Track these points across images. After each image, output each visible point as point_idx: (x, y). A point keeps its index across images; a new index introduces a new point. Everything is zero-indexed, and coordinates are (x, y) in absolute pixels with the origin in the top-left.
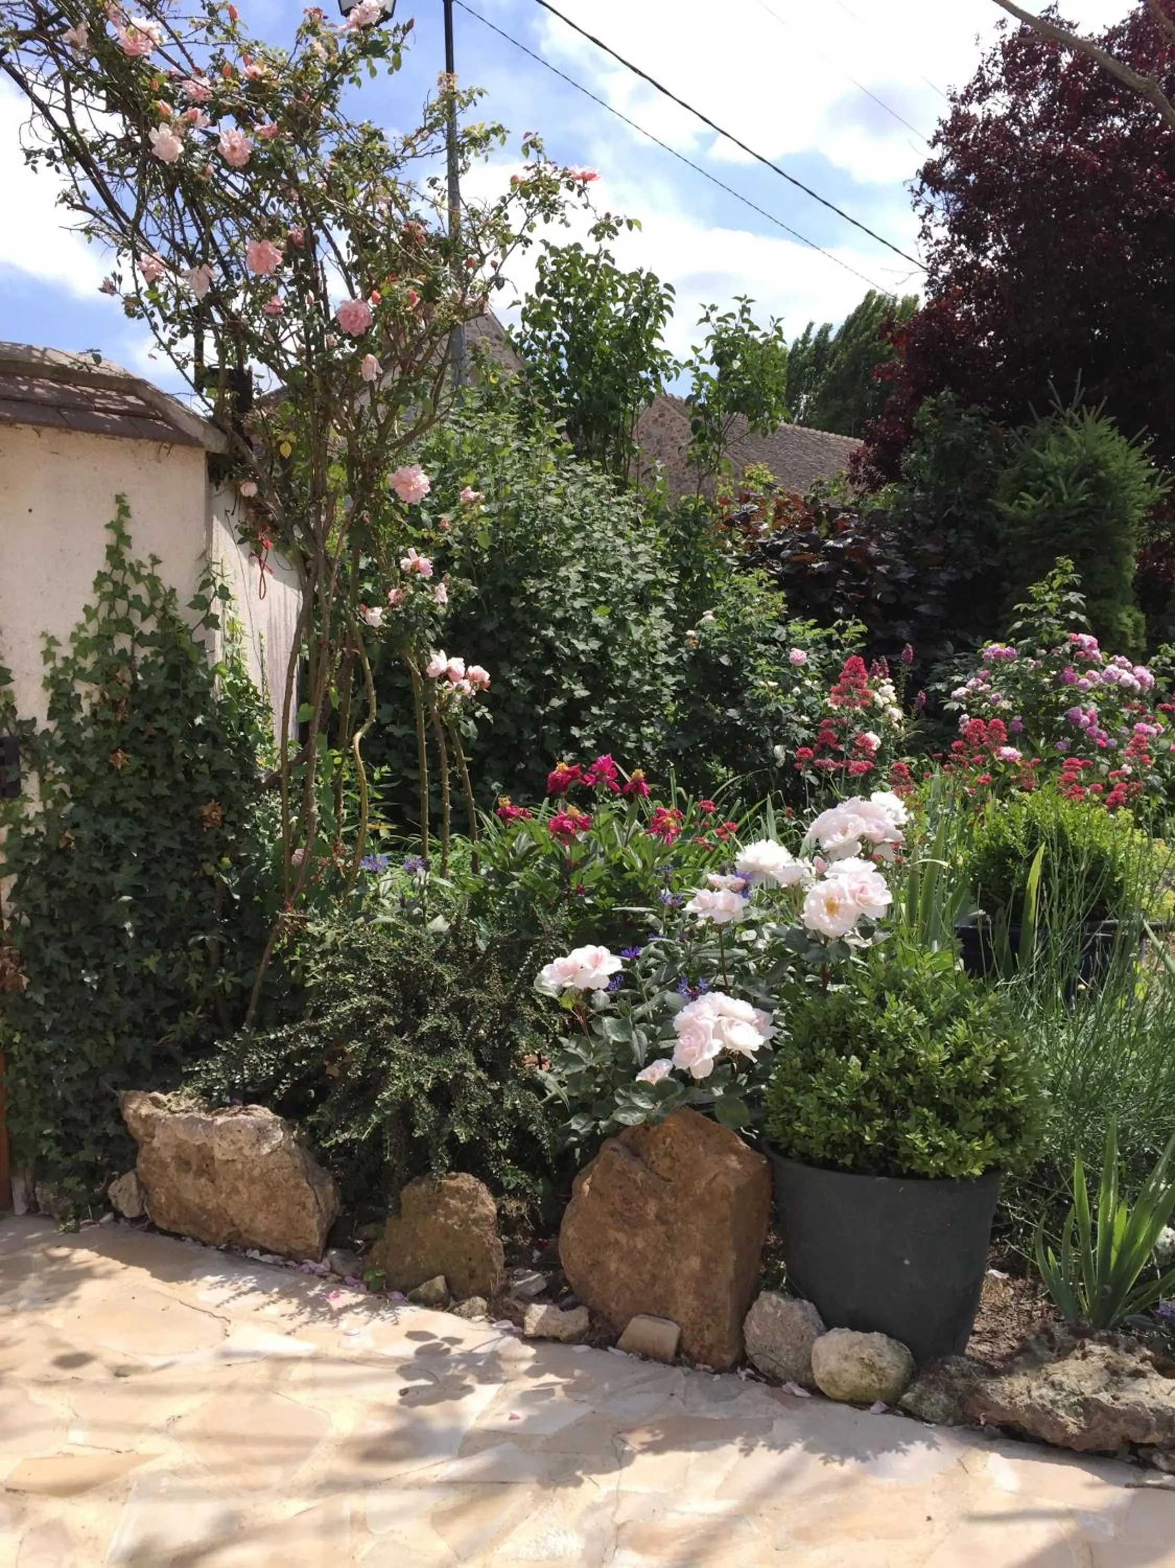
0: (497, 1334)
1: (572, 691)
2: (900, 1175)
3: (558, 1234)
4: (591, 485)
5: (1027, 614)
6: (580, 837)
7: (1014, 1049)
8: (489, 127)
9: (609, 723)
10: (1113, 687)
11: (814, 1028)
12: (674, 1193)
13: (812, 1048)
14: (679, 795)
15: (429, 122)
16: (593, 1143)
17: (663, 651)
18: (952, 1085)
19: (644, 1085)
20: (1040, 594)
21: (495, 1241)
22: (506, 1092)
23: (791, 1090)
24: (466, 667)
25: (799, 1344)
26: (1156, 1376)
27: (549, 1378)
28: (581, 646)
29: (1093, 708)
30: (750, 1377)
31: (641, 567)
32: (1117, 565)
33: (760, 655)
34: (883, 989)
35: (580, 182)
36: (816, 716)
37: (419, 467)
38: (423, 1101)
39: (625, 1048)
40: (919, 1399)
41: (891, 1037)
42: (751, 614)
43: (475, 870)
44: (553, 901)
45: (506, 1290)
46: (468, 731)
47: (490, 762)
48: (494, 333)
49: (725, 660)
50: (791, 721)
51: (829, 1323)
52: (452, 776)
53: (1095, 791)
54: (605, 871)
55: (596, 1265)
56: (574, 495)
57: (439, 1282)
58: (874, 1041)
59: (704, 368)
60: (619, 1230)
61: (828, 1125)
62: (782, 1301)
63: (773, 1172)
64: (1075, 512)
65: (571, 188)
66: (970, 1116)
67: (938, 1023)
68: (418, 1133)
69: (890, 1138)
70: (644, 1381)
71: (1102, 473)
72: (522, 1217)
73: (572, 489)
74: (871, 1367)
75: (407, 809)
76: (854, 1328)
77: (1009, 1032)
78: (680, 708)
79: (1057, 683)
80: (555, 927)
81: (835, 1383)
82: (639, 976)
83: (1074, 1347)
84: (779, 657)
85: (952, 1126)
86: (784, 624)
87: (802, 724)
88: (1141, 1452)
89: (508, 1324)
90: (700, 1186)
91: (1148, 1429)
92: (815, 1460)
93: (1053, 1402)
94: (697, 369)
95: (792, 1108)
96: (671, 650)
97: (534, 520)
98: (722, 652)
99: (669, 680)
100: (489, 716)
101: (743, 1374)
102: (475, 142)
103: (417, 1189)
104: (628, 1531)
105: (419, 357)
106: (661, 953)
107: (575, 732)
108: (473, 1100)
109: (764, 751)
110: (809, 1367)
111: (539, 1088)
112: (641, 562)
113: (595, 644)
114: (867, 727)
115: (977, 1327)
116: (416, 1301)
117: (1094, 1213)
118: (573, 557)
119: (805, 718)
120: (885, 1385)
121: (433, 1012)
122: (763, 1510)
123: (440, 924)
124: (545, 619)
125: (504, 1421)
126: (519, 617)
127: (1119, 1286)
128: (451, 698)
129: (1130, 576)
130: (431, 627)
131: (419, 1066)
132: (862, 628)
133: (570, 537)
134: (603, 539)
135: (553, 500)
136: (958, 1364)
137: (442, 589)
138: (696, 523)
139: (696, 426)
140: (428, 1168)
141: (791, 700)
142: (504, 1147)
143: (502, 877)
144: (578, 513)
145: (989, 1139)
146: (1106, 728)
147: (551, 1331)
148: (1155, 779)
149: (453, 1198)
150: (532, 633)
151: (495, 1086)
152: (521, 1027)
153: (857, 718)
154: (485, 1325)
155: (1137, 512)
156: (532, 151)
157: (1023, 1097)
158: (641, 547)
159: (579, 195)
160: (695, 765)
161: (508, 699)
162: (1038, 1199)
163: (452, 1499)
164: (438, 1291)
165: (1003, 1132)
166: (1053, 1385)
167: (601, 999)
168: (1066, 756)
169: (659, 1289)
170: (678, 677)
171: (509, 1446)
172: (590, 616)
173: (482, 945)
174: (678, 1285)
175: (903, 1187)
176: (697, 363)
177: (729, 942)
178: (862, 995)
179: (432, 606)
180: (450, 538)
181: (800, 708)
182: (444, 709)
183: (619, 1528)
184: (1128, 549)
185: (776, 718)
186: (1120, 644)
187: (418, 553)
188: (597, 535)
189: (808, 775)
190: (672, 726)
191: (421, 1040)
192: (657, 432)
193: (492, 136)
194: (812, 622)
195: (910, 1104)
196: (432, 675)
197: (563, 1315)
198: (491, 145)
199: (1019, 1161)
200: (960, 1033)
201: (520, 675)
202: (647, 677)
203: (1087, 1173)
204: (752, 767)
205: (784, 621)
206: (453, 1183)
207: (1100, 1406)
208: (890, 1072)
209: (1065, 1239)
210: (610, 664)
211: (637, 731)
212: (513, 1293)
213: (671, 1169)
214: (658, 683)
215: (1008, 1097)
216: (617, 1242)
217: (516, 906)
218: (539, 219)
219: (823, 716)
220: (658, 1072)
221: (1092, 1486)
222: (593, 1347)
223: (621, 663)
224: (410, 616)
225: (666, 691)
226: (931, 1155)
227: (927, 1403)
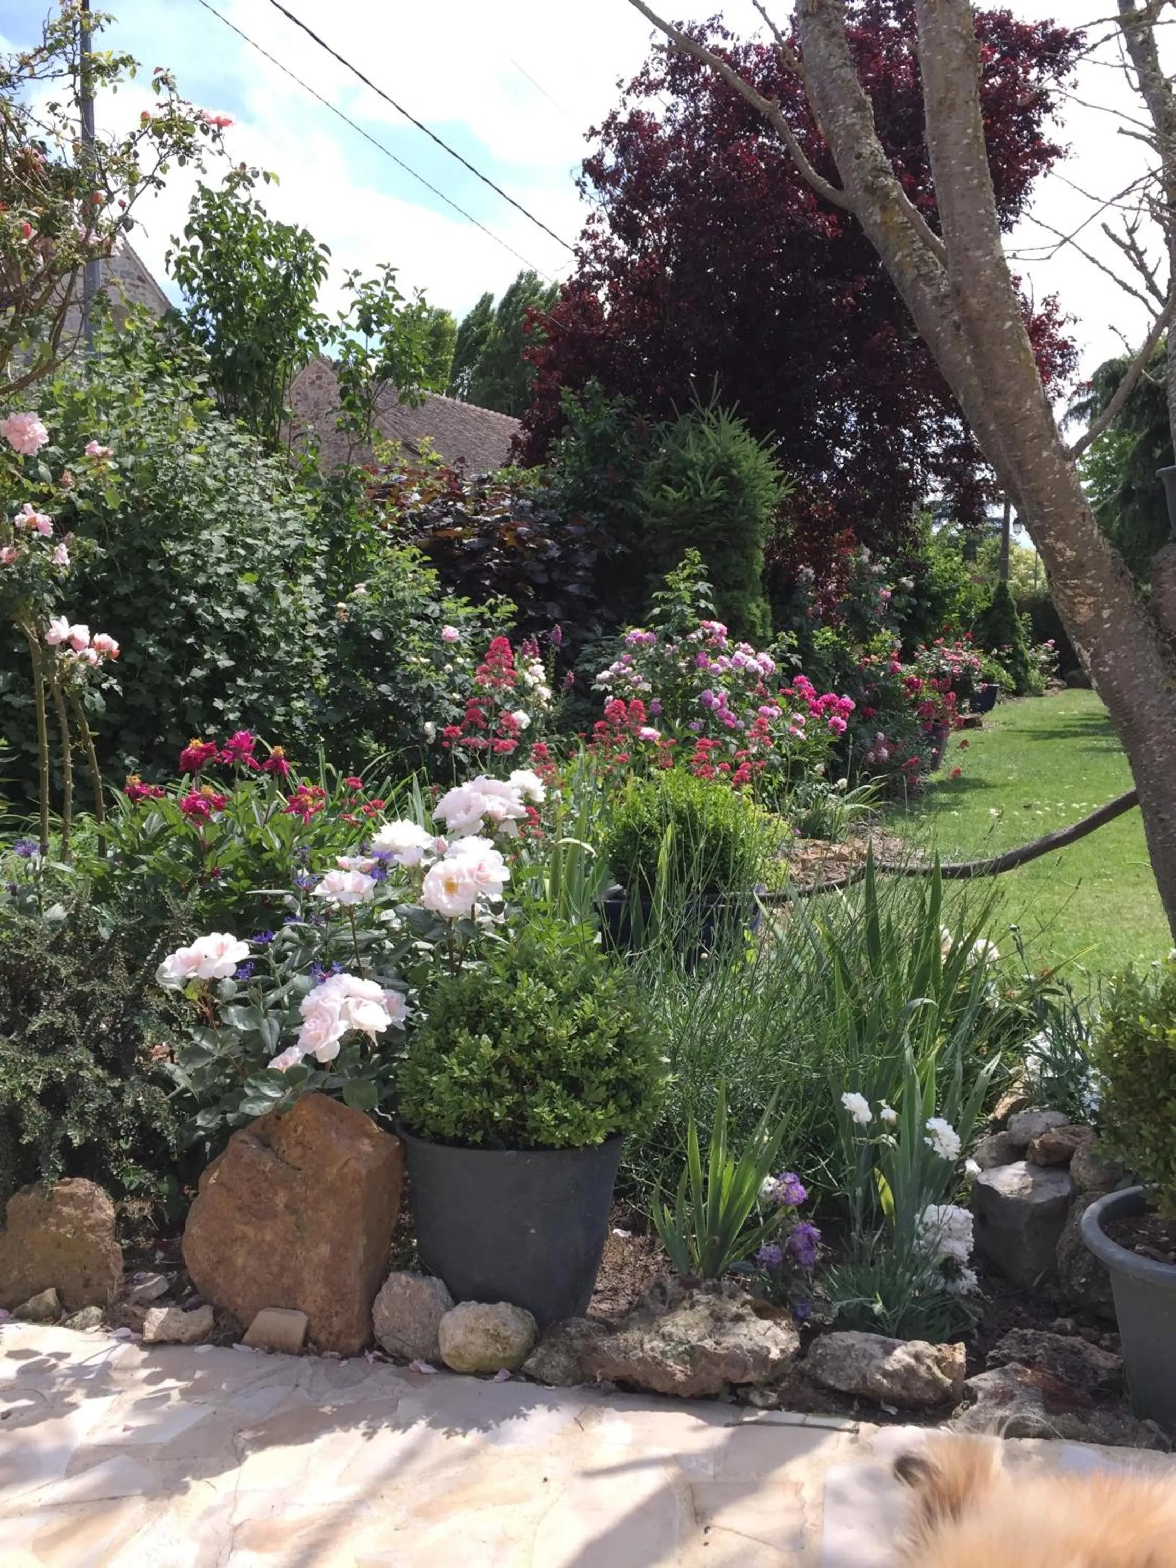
0: (113, 1343)
1: (215, 661)
2: (528, 1148)
3: (183, 1232)
4: (234, 445)
5: (665, 601)
6: (215, 818)
7: (636, 1021)
8: (117, 56)
9: (255, 696)
10: (741, 671)
11: (448, 1007)
12: (304, 1181)
13: (447, 1028)
14: (328, 772)
15: (49, 42)
16: (223, 1134)
17: (313, 621)
18: (578, 1059)
19: (274, 1074)
20: (675, 582)
21: (114, 1247)
22: (127, 1089)
23: (424, 1071)
24: (92, 635)
25: (426, 1320)
26: (754, 1318)
27: (170, 1383)
28: (225, 614)
29: (724, 691)
30: (378, 1359)
31: (290, 535)
32: (750, 559)
33: (413, 631)
34: (516, 967)
35: (215, 127)
36: (467, 694)
37: (35, 414)
38: (33, 1104)
39: (255, 1036)
40: (541, 1363)
41: (522, 1015)
42: (403, 589)
43: (102, 852)
44: (184, 885)
45: (125, 1296)
46: (93, 704)
47: (127, 736)
48: (136, 274)
49: (377, 634)
50: (443, 698)
51: (457, 1298)
52: (75, 753)
53: (723, 770)
54: (242, 853)
55: (223, 1261)
56: (218, 455)
57: (50, 1295)
58: (506, 1018)
59: (351, 335)
60: (245, 1224)
61: (459, 1104)
62: (412, 1281)
63: (405, 1155)
64: (711, 507)
65: (206, 132)
66: (594, 1086)
67: (565, 1000)
68: (26, 1139)
69: (518, 1113)
70: (268, 1375)
71: (735, 472)
72: (145, 1217)
73: (215, 449)
74: (496, 1337)
75: (28, 785)
76: (480, 1300)
77: (632, 1005)
78: (332, 683)
79: (691, 667)
80: (186, 912)
81: (460, 1356)
82: (272, 962)
83: (684, 1298)
84: (432, 633)
85: (577, 1097)
86: (438, 600)
87: (453, 702)
88: (740, 1392)
89: (125, 1331)
90: (331, 1173)
91: (746, 1369)
92: (439, 1435)
93: (663, 1353)
94: (343, 336)
95: (425, 1088)
96: (322, 621)
97: (173, 479)
98: (374, 625)
99: (320, 652)
100: (117, 688)
101: (370, 1357)
102: (101, 69)
103: (25, 1198)
104: (245, 1531)
105: (37, 295)
106: (296, 936)
107: (219, 704)
108: (90, 1100)
109: (415, 727)
110: (436, 1344)
111: (168, 1083)
112: (290, 528)
113: (240, 613)
114: (517, 705)
115: (599, 1286)
116: (22, 1317)
117: (706, 1168)
118: (217, 521)
119: (457, 696)
120: (509, 1353)
121: (47, 1008)
122: (385, 1492)
123: (58, 912)
124: (186, 585)
125: (117, 1434)
126: (158, 581)
127: (726, 1235)
128: (73, 668)
129: (759, 570)
130: (51, 591)
131: (28, 1067)
132: (513, 607)
133: (213, 499)
134: (249, 503)
135: (195, 458)
136: (578, 1324)
137: (63, 551)
138: (349, 492)
139: (343, 393)
140: (38, 1175)
141: (443, 678)
142: (125, 1146)
143: (130, 860)
144: (222, 475)
145: (612, 1108)
146: (734, 709)
147: (173, 1334)
148: (776, 759)
149: (66, 1204)
150: (171, 599)
151: (116, 1083)
152: (146, 1018)
153: (507, 697)
154: (100, 1334)
155: (765, 510)
156: (164, 88)
157: (643, 1067)
158: (290, 513)
159: (214, 140)
160: (347, 741)
161: (144, 669)
162: (659, 1158)
163: (58, 1522)
164: (48, 1305)
165: (626, 1101)
166: (663, 1336)
167: (228, 987)
168: (700, 736)
169: (287, 1280)
170: (331, 651)
171: (123, 1458)
172: (235, 584)
173: (105, 933)
174: (307, 1275)
175: (530, 1159)
176: (343, 329)
177: (370, 923)
178: (495, 975)
179: (51, 570)
180: (73, 495)
181: (451, 686)
182: (66, 679)
183: (235, 1529)
184: (757, 544)
185: (427, 695)
186: (749, 632)
187: (35, 508)
188: (242, 499)
189: (458, 752)
190: (323, 700)
191: (33, 1038)
192: (313, 394)
193: (121, 66)
194: (465, 599)
195: (539, 1079)
196: (50, 643)
197: (185, 1316)
198: (120, 76)
199: (638, 1126)
200: (586, 1009)
201: (158, 643)
202: (297, 649)
203: (700, 1131)
204: (403, 743)
205: (437, 598)
206: (66, 1190)
207: (704, 1352)
208: (521, 1049)
209: (679, 1198)
210: (257, 635)
211: (287, 703)
212: (133, 1299)
213: (301, 1157)
214: (308, 655)
215: (630, 1067)
216: (244, 1236)
217: (145, 890)
218: (173, 160)
219: (474, 694)
220: (293, 1057)
221: (697, 1429)
222: (217, 1345)
223: (268, 632)
224: (25, 578)
225: (316, 663)
226: (556, 1126)
227: (548, 1366)
